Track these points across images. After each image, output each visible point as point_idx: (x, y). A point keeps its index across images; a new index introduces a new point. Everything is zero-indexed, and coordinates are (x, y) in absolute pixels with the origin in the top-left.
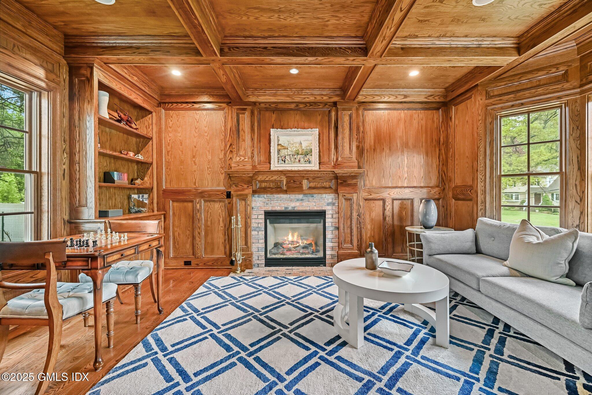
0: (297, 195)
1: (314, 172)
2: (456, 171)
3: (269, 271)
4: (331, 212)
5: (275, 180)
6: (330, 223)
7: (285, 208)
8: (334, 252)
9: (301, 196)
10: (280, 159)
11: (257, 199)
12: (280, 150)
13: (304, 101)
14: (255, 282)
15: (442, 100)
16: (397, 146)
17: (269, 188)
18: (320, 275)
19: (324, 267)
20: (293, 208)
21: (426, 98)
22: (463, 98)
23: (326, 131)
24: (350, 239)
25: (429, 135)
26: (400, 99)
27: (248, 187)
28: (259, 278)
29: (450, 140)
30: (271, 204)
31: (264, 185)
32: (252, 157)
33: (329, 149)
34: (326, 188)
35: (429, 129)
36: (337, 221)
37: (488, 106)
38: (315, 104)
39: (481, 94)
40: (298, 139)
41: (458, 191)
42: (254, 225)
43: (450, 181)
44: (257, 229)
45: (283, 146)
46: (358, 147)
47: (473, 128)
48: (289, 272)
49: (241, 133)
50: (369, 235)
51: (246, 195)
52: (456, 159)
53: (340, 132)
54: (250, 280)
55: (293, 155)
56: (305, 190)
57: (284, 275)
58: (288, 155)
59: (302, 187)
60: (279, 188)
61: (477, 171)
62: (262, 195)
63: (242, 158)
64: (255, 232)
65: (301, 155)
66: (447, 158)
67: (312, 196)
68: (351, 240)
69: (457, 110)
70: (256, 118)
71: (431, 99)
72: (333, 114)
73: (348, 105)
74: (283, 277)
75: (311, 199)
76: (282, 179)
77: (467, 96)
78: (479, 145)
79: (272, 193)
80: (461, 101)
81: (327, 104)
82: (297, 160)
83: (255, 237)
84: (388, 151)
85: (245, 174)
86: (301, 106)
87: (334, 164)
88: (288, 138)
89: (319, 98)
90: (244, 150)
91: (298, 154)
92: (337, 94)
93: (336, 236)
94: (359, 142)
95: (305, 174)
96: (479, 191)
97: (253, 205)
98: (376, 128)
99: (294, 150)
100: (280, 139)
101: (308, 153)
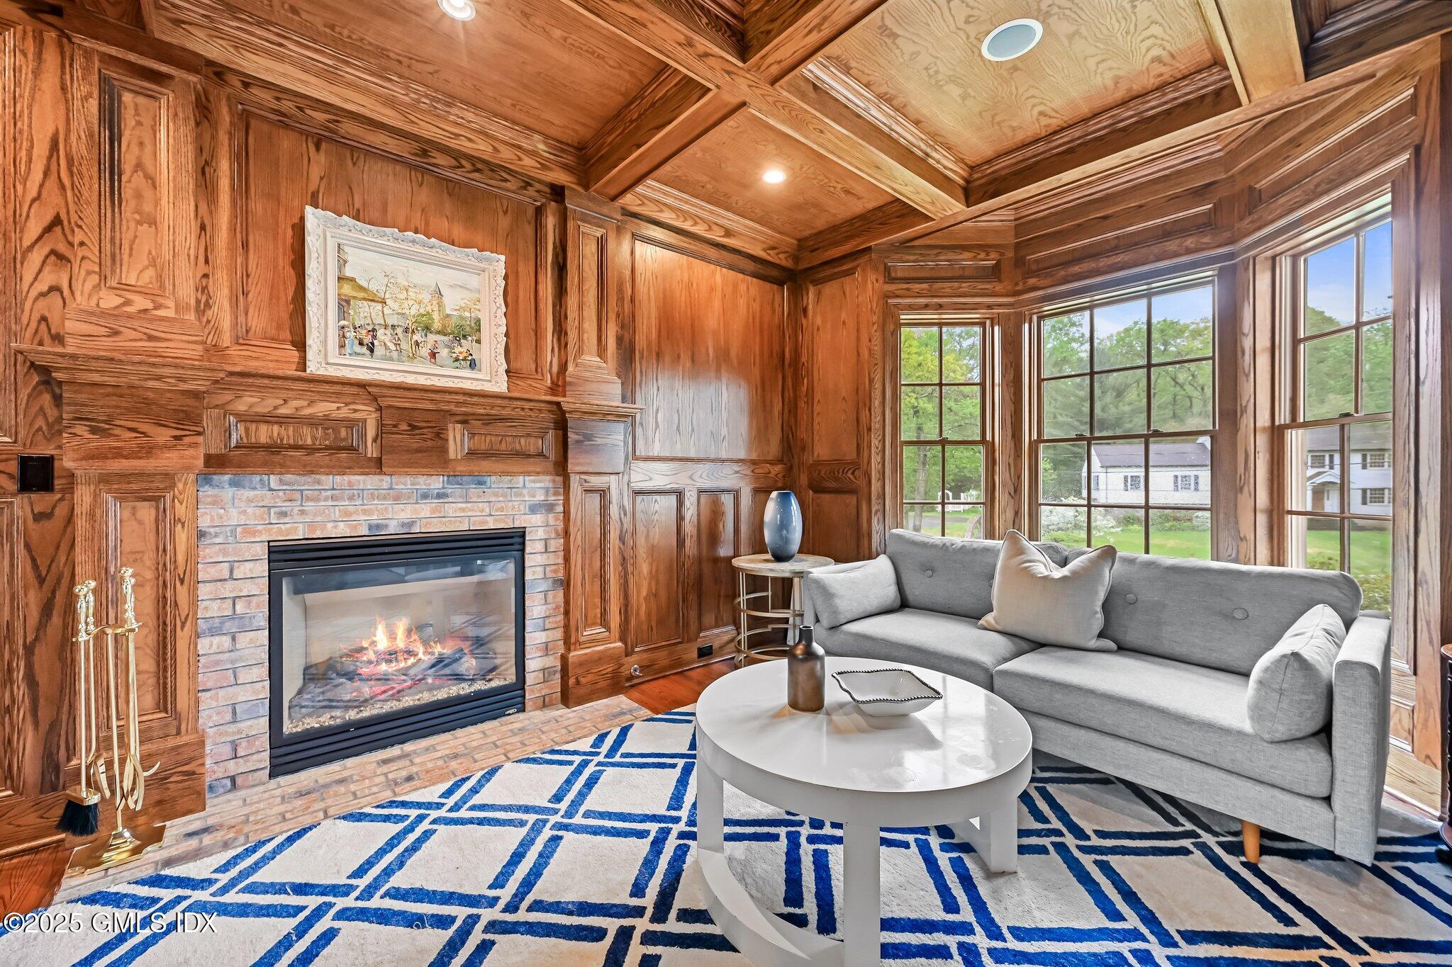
0: (421, 479)
1: (491, 400)
2: (816, 427)
3: (301, 794)
4: (541, 534)
5: (327, 418)
6: (540, 569)
7: (370, 527)
8: (551, 658)
9: (437, 483)
10: (350, 334)
11: (229, 493)
12: (348, 302)
13: (453, 144)
14: (261, 876)
15: (788, 264)
16: (708, 355)
17: (296, 447)
18: (531, 749)
19: (521, 716)
20: (403, 525)
21: (765, 250)
22: (836, 270)
23: (526, 270)
24: (599, 611)
25: (766, 341)
26: (716, 236)
27: (177, 438)
28: (270, 847)
29: (804, 359)
30: (302, 512)
31: (264, 434)
32: (203, 307)
33: (537, 332)
34: (529, 456)
35: (766, 326)
36: (561, 560)
37: (890, 297)
38: (492, 171)
39: (875, 269)
40: (426, 275)
41: (823, 472)
42: (210, 607)
43: (803, 449)
44: (230, 626)
45: (361, 288)
46: (620, 340)
47: (858, 339)
48: (404, 773)
49: (131, 183)
50: (644, 593)
51: (169, 479)
52: (816, 401)
53: (572, 284)
54: (224, 878)
55: (406, 331)
56: (456, 460)
57: (387, 795)
58: (386, 327)
59: (444, 450)
60: (344, 449)
61: (869, 429)
62: (257, 478)
63: (140, 303)
64: (216, 640)
65: (439, 333)
66: (796, 397)
67: (480, 483)
68: (604, 613)
69: (819, 294)
70: (223, 137)
71: (771, 257)
72: (551, 222)
73: (598, 209)
74: (392, 804)
75: (474, 491)
76: (357, 415)
77: (845, 268)
78: (872, 376)
79: (310, 470)
80: (831, 275)
81: (531, 185)
82: (425, 351)
83: (217, 663)
84: (688, 364)
85: (159, 378)
86: (441, 160)
87: (552, 382)
88: (389, 263)
89: (507, 154)
90: (153, 263)
91: (427, 329)
92: (566, 165)
93: (557, 607)
94: (622, 327)
95: (458, 404)
96: (873, 474)
97: (204, 523)
98: (661, 295)
99: (413, 311)
100: (349, 258)
101: (465, 332)
